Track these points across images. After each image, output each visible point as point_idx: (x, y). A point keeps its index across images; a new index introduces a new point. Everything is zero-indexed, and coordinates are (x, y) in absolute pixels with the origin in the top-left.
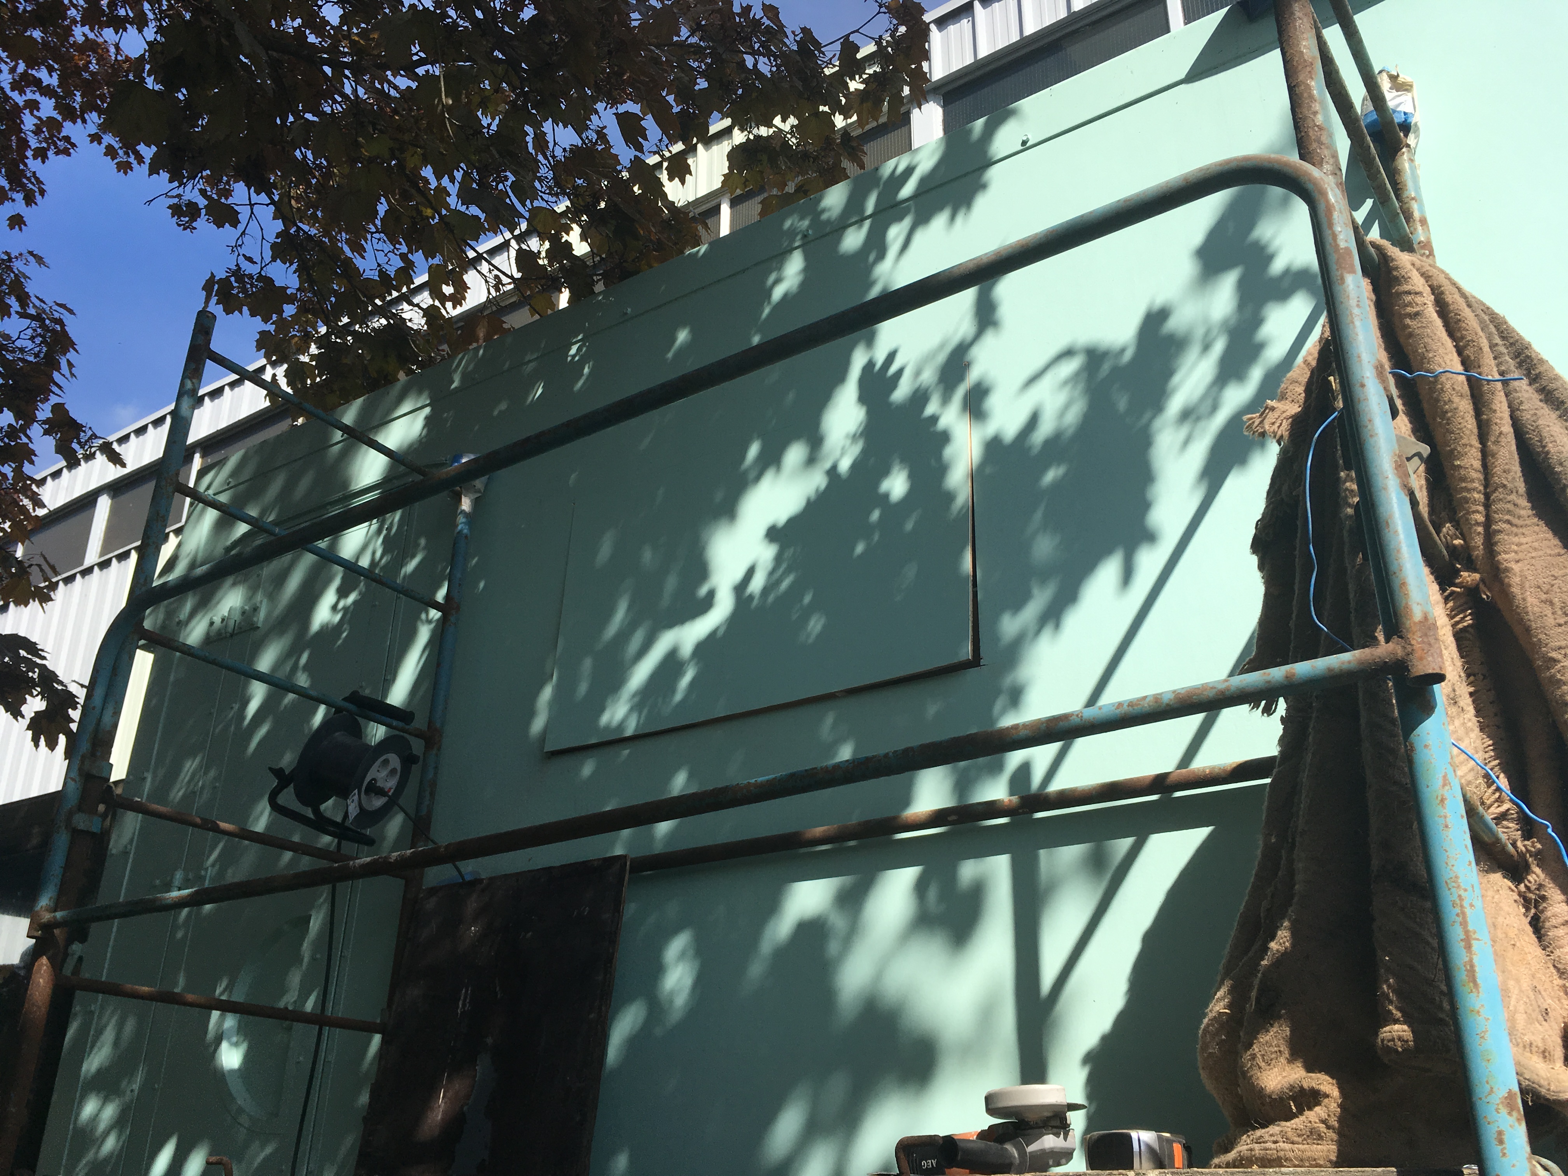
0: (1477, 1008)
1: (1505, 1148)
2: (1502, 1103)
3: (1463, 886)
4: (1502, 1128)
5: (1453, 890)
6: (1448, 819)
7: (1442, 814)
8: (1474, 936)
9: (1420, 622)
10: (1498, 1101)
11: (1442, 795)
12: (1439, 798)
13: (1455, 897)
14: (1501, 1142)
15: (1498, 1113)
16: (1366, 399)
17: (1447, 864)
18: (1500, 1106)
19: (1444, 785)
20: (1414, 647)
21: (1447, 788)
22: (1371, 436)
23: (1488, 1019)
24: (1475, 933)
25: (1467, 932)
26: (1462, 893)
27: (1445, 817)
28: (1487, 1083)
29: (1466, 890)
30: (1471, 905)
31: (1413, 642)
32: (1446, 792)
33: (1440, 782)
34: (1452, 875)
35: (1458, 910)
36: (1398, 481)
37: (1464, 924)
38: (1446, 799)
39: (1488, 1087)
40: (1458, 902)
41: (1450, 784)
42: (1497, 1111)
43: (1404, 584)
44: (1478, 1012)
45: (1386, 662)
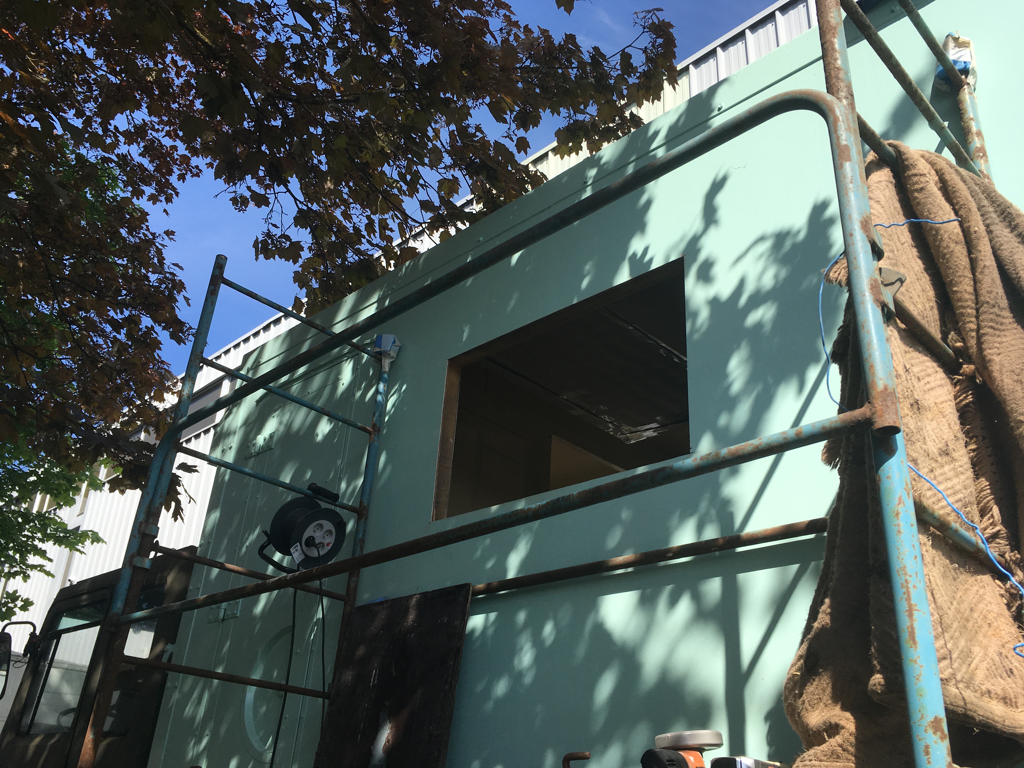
0: (915, 658)
1: (930, 758)
2: (929, 725)
3: (909, 573)
4: (928, 743)
5: (902, 576)
6: (900, 527)
7: (896, 524)
8: (915, 608)
9: (881, 391)
10: (926, 725)
11: (898, 511)
12: (896, 513)
13: (903, 581)
14: (927, 753)
15: (926, 732)
16: (853, 244)
17: (898, 557)
18: (928, 728)
19: (899, 503)
20: (877, 409)
21: (901, 505)
22: (855, 268)
23: (922, 666)
24: (916, 605)
25: (910, 606)
26: (908, 578)
27: (899, 525)
28: (920, 711)
29: (911, 576)
30: (914, 587)
31: (876, 405)
32: (901, 508)
33: (897, 502)
34: (902, 565)
35: (904, 590)
36: (872, 297)
37: (908, 599)
38: (900, 513)
39: (919, 715)
40: (905, 584)
41: (904, 503)
42: (926, 731)
43: (872, 366)
44: (916, 661)
45: (859, 420)
